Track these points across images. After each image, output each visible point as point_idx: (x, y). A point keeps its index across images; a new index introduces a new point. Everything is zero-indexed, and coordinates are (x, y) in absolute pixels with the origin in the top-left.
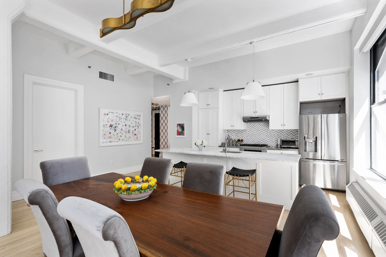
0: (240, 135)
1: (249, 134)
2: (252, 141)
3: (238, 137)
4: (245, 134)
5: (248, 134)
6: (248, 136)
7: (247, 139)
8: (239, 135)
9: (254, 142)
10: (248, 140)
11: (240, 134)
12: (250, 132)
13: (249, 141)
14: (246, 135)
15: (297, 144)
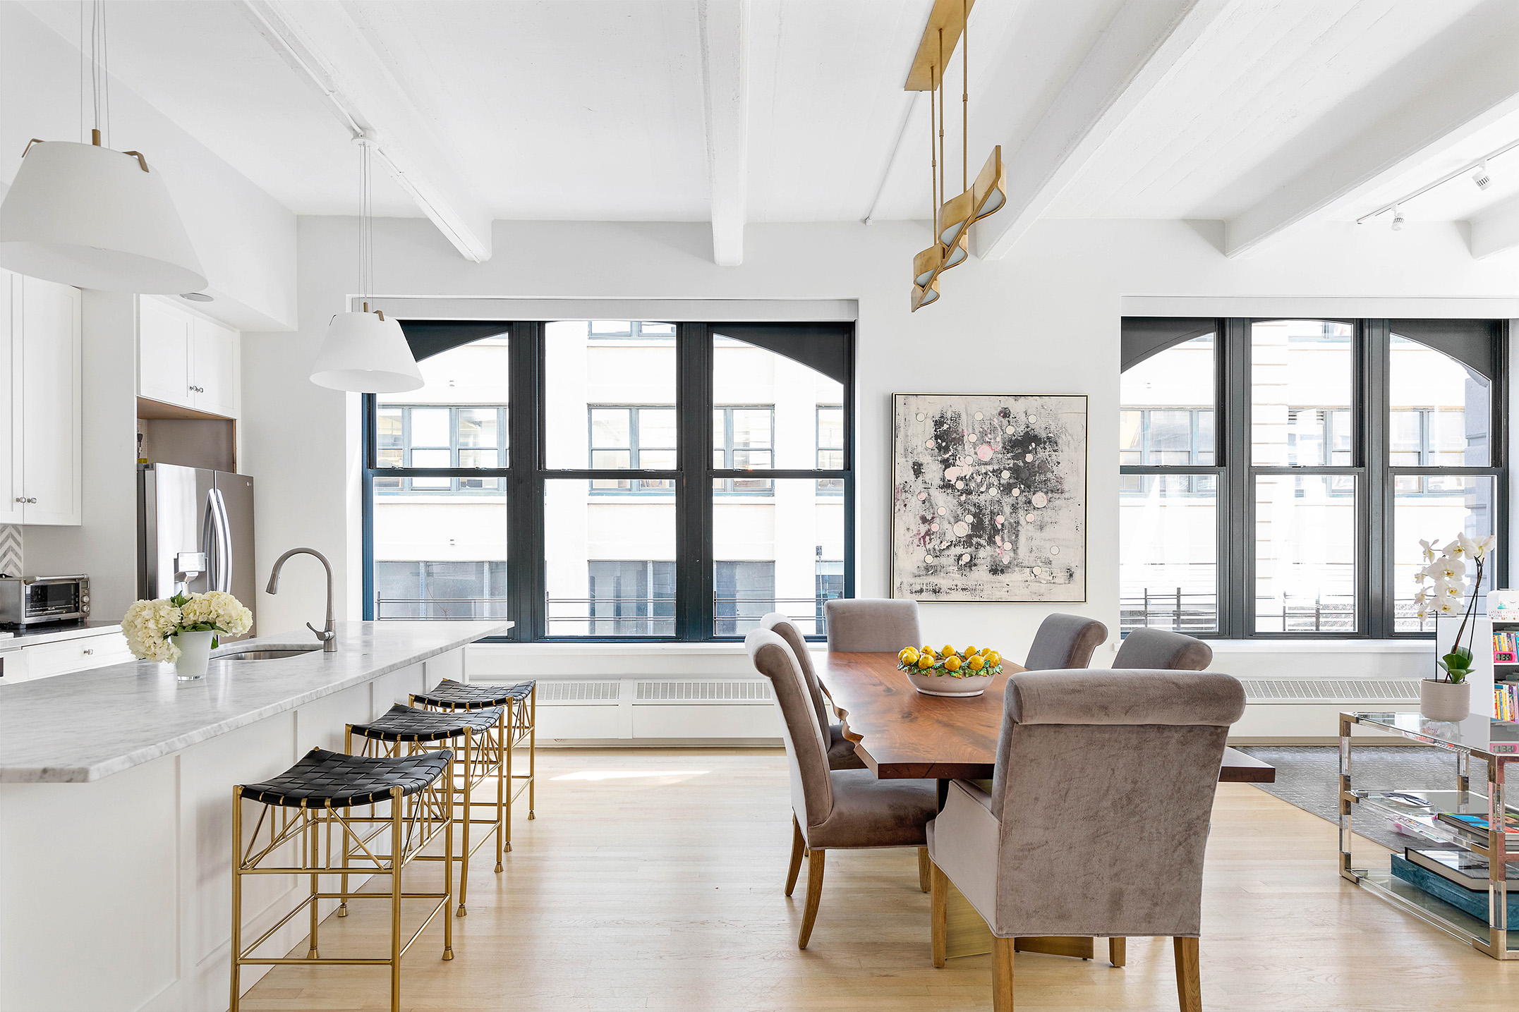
15: (85, 599)
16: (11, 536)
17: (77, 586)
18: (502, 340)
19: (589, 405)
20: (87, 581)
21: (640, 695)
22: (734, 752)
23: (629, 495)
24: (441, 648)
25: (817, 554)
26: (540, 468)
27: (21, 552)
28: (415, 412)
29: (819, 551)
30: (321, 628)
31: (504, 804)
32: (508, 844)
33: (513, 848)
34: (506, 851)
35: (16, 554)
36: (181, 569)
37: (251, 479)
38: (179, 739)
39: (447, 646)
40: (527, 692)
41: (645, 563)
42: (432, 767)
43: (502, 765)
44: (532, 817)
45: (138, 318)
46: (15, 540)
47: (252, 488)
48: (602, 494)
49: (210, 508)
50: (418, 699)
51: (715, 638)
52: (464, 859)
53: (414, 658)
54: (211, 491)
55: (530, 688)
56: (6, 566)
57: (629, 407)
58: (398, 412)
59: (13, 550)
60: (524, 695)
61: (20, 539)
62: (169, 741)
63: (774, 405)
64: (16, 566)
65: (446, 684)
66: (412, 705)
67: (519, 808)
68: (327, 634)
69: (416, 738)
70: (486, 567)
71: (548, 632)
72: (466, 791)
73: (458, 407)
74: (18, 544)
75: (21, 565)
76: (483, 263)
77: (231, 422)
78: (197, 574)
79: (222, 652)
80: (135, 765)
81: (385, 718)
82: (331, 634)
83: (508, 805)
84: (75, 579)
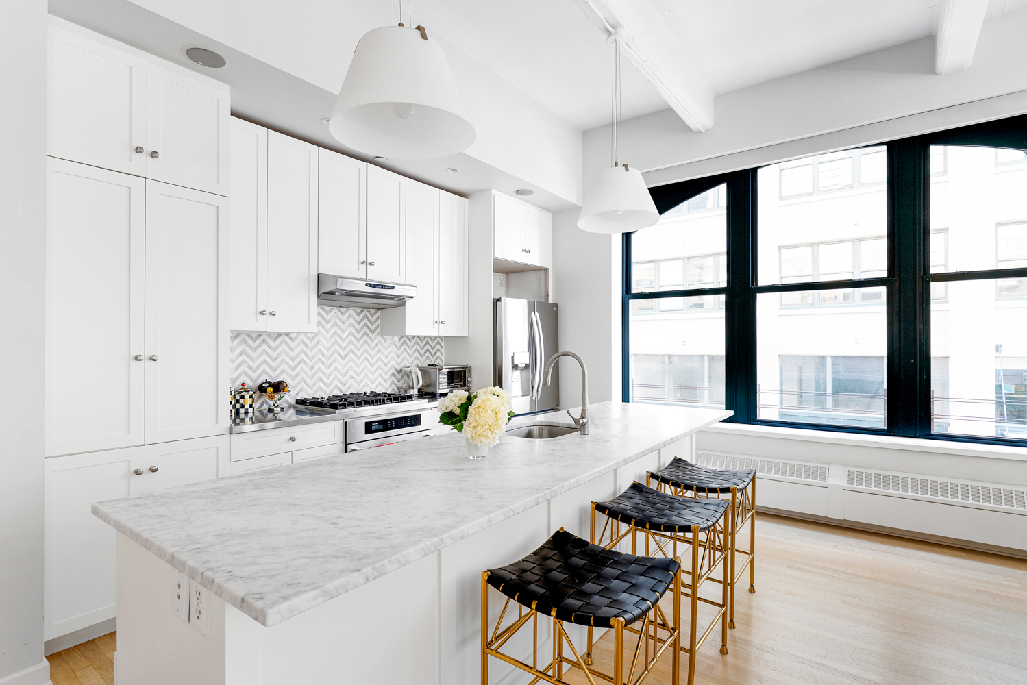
0: (265, 361)
1: (304, 353)
2: (315, 383)
3: (254, 371)
4: (287, 355)
5: (299, 354)
6: (298, 364)
7: (297, 375)
8: (257, 358)
9: (324, 388)
10: (299, 383)
11: (261, 354)
12: (306, 345)
13: (303, 384)
14: (293, 360)
15: (469, 379)
16: (438, 343)
17: (465, 371)
18: (722, 188)
19: (779, 247)
20: (470, 369)
21: (851, 480)
22: (963, 554)
23: (811, 308)
24: (672, 439)
25: (997, 351)
26: (753, 285)
27: (443, 352)
28: (661, 264)
29: (998, 349)
30: (578, 416)
31: (728, 584)
32: (731, 620)
33: (736, 624)
34: (730, 628)
35: (441, 353)
36: (515, 363)
37: (556, 305)
38: (390, 561)
39: (677, 436)
40: (748, 480)
41: (823, 358)
42: (659, 581)
43: (728, 555)
44: (752, 590)
45: (494, 210)
46: (440, 345)
47: (557, 311)
48: (789, 309)
49: (532, 325)
50: (654, 476)
51: (933, 435)
52: (692, 652)
53: (648, 449)
54: (533, 313)
55: (751, 476)
56: (436, 359)
57: (812, 245)
58: (652, 265)
59: (439, 351)
60: (746, 484)
61: (443, 344)
62: (378, 565)
63: (947, 229)
64: (441, 359)
65: (677, 463)
66: (649, 482)
67: (742, 583)
68: (581, 421)
69: (647, 526)
70: (706, 359)
71: (760, 416)
72: (694, 587)
73: (688, 258)
74: (442, 347)
75: (443, 359)
76: (707, 130)
77: (546, 270)
78: (524, 366)
79: (512, 427)
80: (331, 598)
81: (625, 496)
82: (585, 420)
83: (732, 584)
84: (463, 368)
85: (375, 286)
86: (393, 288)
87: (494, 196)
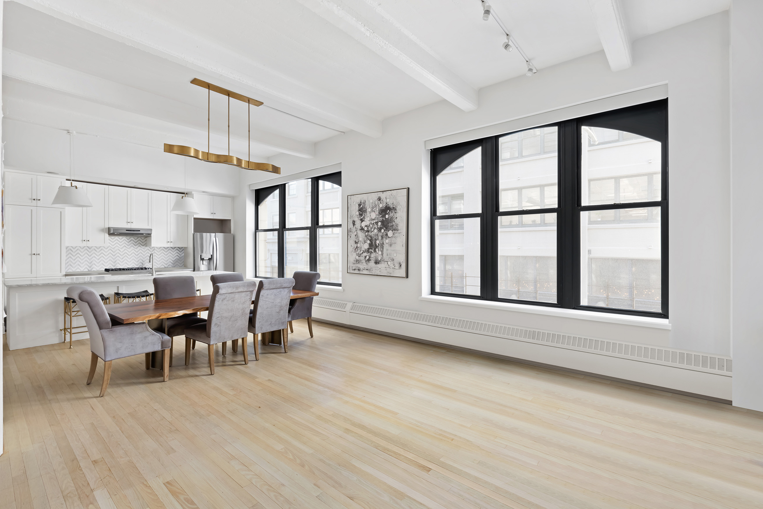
36: (202, 258)
37: (233, 235)
54: (214, 238)
77: (230, 220)
78: (208, 259)
85: (128, 230)
86: (140, 231)
87: (193, 194)
